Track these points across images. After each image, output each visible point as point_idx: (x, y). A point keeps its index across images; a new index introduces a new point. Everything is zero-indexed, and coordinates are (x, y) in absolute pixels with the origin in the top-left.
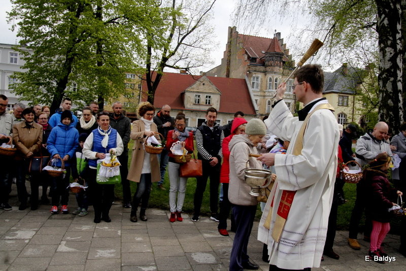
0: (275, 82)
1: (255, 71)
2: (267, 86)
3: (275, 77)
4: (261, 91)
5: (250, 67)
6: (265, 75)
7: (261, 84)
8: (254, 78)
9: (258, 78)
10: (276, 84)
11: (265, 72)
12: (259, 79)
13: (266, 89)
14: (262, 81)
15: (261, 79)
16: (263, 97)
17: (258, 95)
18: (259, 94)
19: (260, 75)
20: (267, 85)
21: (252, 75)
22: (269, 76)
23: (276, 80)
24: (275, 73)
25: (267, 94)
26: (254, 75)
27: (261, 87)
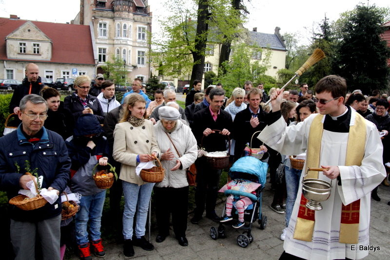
0: (123, 29)
1: (101, 17)
2: (115, 34)
3: (123, 23)
4: (110, 38)
5: (95, 12)
6: (114, 20)
7: (110, 31)
8: (101, 25)
9: (105, 25)
10: (125, 31)
11: (113, 18)
12: (107, 26)
13: (115, 37)
14: (110, 28)
15: (109, 26)
16: (112, 46)
17: (106, 44)
18: (107, 42)
19: (108, 22)
20: (115, 32)
21: (98, 21)
22: (117, 22)
23: (125, 26)
24: (123, 19)
25: (116, 42)
26: (101, 21)
27: (110, 34)
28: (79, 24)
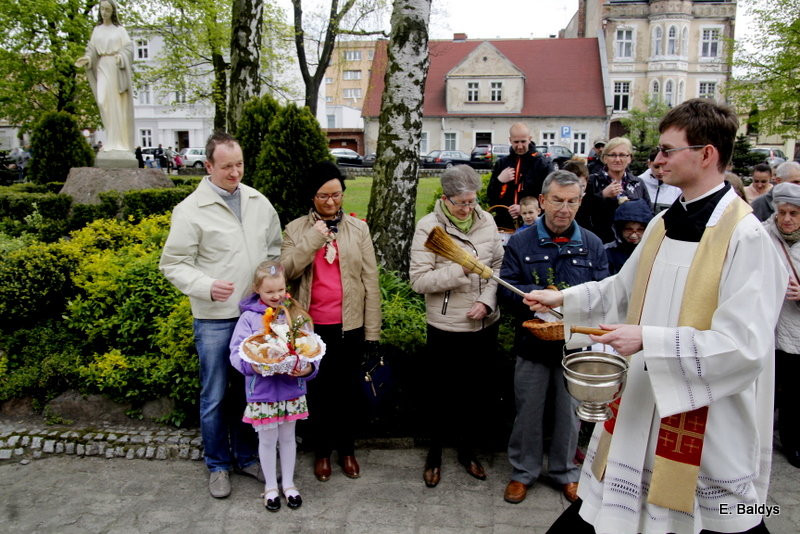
0: (668, 38)
1: (623, 16)
2: (650, 49)
3: (669, 23)
4: (639, 60)
5: (609, 10)
6: (649, 22)
7: (639, 44)
8: (620, 33)
9: (629, 33)
10: (672, 41)
11: (647, 17)
12: (634, 35)
13: (650, 56)
14: (639, 39)
15: (639, 33)
16: (643, 75)
17: (629, 72)
18: (633, 68)
19: (635, 25)
20: (650, 45)
21: (615, 27)
22: (656, 24)
23: (673, 32)
24: (668, 15)
25: (651, 67)
26: (620, 27)
27: (639, 51)
28: (576, 36)
